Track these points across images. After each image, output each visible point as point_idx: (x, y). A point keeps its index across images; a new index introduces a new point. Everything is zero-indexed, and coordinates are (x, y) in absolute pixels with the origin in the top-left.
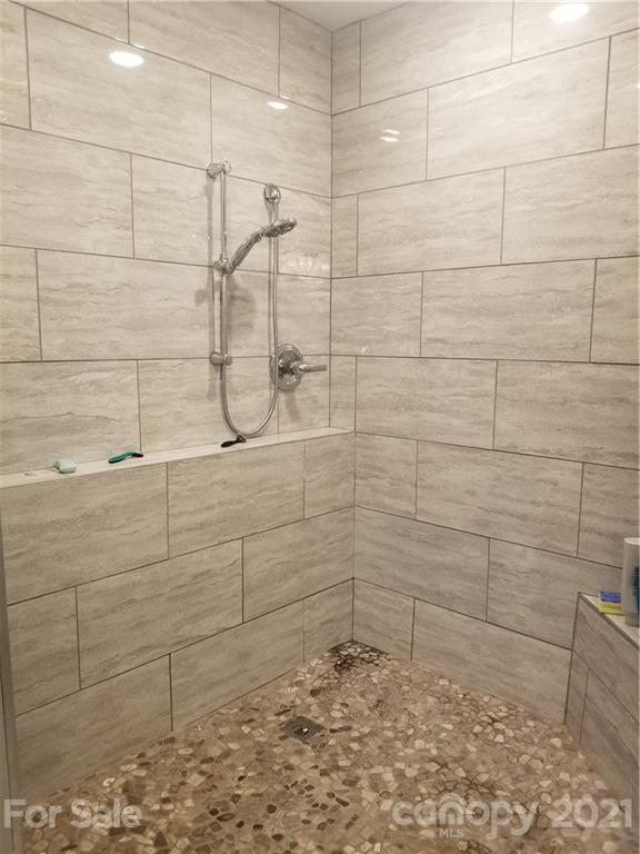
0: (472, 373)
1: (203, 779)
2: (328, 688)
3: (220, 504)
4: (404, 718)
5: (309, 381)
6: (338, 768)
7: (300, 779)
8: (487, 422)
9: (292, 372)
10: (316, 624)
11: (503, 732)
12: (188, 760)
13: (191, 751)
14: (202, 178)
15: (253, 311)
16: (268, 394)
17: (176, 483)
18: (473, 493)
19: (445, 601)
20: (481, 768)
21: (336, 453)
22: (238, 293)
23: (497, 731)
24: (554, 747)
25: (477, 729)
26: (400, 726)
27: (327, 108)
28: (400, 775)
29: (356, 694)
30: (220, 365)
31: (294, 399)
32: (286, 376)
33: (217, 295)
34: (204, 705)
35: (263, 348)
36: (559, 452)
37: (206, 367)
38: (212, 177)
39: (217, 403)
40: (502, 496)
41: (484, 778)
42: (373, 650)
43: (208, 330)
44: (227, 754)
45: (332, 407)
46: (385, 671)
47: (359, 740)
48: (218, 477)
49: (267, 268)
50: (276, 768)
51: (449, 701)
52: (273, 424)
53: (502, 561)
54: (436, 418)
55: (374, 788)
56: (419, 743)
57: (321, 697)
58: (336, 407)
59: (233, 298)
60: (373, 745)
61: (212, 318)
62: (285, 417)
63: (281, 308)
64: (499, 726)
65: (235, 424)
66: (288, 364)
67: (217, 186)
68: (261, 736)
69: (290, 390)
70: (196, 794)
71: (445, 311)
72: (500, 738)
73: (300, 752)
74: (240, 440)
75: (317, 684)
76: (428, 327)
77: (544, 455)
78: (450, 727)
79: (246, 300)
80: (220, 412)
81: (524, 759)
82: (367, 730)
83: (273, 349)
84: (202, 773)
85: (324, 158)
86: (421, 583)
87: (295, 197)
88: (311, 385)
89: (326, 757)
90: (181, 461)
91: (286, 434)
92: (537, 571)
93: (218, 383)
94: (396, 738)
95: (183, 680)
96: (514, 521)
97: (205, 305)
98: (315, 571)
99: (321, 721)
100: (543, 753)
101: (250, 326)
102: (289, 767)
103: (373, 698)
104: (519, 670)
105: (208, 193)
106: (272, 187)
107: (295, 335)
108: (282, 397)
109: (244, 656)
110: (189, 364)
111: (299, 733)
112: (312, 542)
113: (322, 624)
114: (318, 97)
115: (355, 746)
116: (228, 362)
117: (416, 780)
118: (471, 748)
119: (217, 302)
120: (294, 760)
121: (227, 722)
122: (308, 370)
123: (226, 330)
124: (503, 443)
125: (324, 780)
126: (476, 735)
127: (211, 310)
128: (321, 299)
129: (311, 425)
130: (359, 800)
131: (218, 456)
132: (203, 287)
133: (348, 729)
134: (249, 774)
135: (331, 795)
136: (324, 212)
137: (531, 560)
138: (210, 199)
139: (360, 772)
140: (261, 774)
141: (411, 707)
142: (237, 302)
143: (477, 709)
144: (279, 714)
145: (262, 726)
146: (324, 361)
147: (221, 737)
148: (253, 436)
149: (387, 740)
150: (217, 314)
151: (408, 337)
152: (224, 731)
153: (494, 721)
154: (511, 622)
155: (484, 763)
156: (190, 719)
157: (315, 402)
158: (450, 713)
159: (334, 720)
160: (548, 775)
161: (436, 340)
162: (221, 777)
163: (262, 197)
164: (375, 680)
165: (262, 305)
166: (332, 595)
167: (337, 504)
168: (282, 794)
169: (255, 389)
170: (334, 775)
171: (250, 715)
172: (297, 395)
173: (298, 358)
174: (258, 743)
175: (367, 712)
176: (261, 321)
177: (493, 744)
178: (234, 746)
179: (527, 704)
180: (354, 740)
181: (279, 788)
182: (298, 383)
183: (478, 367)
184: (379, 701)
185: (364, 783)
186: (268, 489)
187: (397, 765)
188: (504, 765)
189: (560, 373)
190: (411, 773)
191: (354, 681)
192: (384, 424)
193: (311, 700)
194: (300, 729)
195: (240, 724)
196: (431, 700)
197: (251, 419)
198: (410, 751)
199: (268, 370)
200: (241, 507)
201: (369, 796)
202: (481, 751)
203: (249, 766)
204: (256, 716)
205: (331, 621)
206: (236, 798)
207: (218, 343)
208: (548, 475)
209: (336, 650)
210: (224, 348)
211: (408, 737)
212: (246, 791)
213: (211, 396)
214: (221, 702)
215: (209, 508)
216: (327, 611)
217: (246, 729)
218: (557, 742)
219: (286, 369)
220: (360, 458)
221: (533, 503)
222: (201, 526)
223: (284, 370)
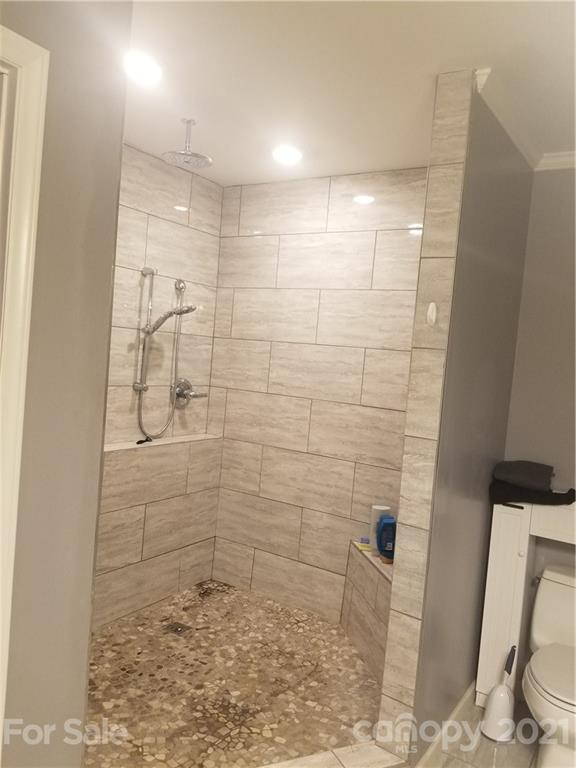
0: (297, 405)
1: (114, 654)
2: (195, 606)
3: (134, 481)
4: (243, 622)
5: (195, 403)
6: (201, 647)
7: (177, 653)
8: (304, 436)
9: (185, 397)
10: (188, 567)
11: (303, 628)
12: (104, 645)
13: (105, 640)
14: (138, 276)
15: (162, 357)
16: (167, 410)
17: (109, 465)
18: (294, 479)
19: (273, 549)
20: (287, 645)
21: (210, 451)
22: (154, 346)
23: (300, 627)
24: (332, 634)
25: (288, 626)
26: (240, 625)
27: (217, 233)
28: (239, 649)
29: (212, 609)
30: (139, 391)
31: (184, 414)
32: (181, 399)
33: (141, 347)
34: (112, 614)
35: (167, 380)
36: (342, 456)
37: (131, 391)
38: (144, 275)
39: (135, 416)
40: (311, 482)
41: (288, 650)
42: (225, 585)
43: (133, 368)
44: (129, 641)
45: (208, 421)
46: (232, 597)
47: (215, 633)
48: (134, 463)
49: (173, 329)
50: (161, 648)
51: (272, 612)
52: (170, 429)
53: (309, 522)
54: (275, 432)
55: (223, 655)
56: (251, 634)
57: (190, 611)
58: (211, 421)
59: (151, 349)
60: (222, 635)
61: (137, 361)
62: (177, 426)
63: (180, 355)
64: (300, 624)
65: (145, 429)
66: (183, 391)
67: (147, 281)
68: (150, 632)
69: (182, 408)
70: (111, 661)
71: (283, 366)
72: (301, 630)
73: (176, 640)
74: (148, 440)
75: (187, 604)
76: (273, 375)
77: (335, 457)
78: (271, 625)
79: (159, 350)
80: (136, 421)
81: (314, 640)
82: (219, 628)
83: (173, 381)
84: (113, 651)
85: (213, 263)
86: (259, 538)
87: (194, 287)
88: (196, 406)
89: (193, 642)
90: (112, 452)
91: (177, 437)
92: (329, 528)
93: (137, 402)
94: (238, 632)
95: (101, 596)
96: (317, 497)
97: (133, 353)
98: (191, 530)
99: (189, 624)
100: (324, 637)
101: (159, 366)
102: (171, 648)
103: (224, 611)
104: (316, 591)
105: (141, 285)
106: (180, 281)
107: (187, 373)
108: (177, 413)
109: (140, 583)
110: (120, 390)
111: (176, 631)
112: (190, 510)
113: (193, 567)
114: (212, 226)
115: (212, 636)
116: (146, 389)
117: (248, 652)
118: (283, 636)
119: (141, 351)
120: (173, 644)
121: (127, 625)
122: (195, 396)
123: (145, 370)
124: (312, 449)
125: (192, 653)
126: (287, 629)
127: (137, 356)
128: (206, 350)
129: (194, 432)
130: (214, 662)
131: (135, 450)
132: (133, 341)
133: (208, 628)
134: (145, 651)
135: (196, 660)
136: (212, 296)
137: (325, 521)
138: (142, 289)
139: (214, 649)
140: (152, 651)
141: (248, 616)
142: (154, 351)
143: (290, 616)
144: (162, 621)
145: (151, 627)
146: (205, 390)
147: (124, 633)
148: (157, 437)
149: (233, 634)
150: (140, 358)
151: (260, 380)
152: (125, 630)
153: (299, 622)
154: (312, 560)
155: (289, 643)
156: (103, 622)
157: (197, 416)
158: (272, 618)
159: (198, 624)
160: (326, 647)
161: (279, 384)
162: (127, 653)
163: (173, 286)
164: (226, 601)
165: (168, 353)
166: (200, 547)
167: (208, 485)
168: (167, 660)
169: (159, 407)
170: (198, 651)
171: (142, 621)
172: (187, 412)
173: (189, 388)
174: (149, 636)
175: (220, 619)
176: (167, 363)
177: (297, 633)
178: (132, 637)
179: (319, 612)
180: (211, 633)
181: (164, 657)
182: (188, 403)
183: (301, 403)
184: (228, 613)
185: (217, 653)
186: (165, 473)
187: (237, 645)
188: (302, 644)
189: (345, 410)
190: (245, 648)
191: (211, 603)
192: (243, 434)
193: (183, 613)
194: (176, 628)
195: (136, 626)
196: (261, 611)
197: (156, 426)
198: (245, 638)
199: (168, 395)
200: (147, 483)
201: (219, 660)
202: (289, 636)
203: (143, 647)
204: (146, 622)
205: (198, 565)
206: (137, 663)
207: (139, 377)
208: (337, 469)
209: (200, 585)
210: (143, 380)
211: (245, 632)
212: (143, 659)
213: (131, 410)
214: (124, 613)
215: (127, 483)
216: (196, 559)
217: (141, 629)
218: (334, 632)
219: (181, 394)
220: (225, 455)
221: (328, 485)
222: (121, 495)
223: (180, 395)
